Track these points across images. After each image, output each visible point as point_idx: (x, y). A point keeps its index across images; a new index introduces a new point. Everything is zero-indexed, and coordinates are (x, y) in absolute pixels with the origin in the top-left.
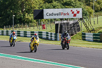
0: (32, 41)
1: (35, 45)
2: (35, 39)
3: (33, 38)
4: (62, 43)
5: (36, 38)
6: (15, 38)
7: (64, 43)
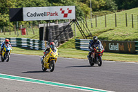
0: (46, 54)
1: (51, 61)
2: (51, 51)
3: (48, 50)
4: (89, 57)
5: (53, 50)
6: (8, 49)
7: (93, 56)
